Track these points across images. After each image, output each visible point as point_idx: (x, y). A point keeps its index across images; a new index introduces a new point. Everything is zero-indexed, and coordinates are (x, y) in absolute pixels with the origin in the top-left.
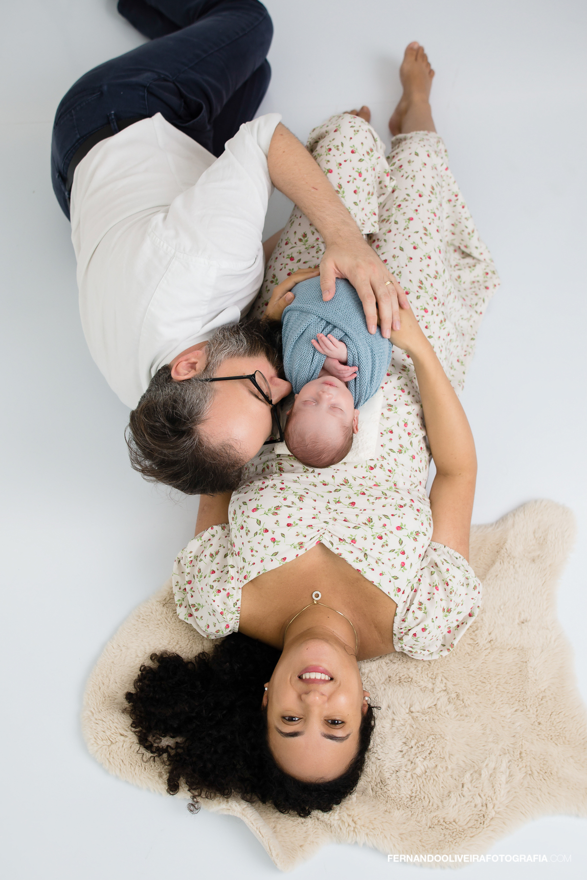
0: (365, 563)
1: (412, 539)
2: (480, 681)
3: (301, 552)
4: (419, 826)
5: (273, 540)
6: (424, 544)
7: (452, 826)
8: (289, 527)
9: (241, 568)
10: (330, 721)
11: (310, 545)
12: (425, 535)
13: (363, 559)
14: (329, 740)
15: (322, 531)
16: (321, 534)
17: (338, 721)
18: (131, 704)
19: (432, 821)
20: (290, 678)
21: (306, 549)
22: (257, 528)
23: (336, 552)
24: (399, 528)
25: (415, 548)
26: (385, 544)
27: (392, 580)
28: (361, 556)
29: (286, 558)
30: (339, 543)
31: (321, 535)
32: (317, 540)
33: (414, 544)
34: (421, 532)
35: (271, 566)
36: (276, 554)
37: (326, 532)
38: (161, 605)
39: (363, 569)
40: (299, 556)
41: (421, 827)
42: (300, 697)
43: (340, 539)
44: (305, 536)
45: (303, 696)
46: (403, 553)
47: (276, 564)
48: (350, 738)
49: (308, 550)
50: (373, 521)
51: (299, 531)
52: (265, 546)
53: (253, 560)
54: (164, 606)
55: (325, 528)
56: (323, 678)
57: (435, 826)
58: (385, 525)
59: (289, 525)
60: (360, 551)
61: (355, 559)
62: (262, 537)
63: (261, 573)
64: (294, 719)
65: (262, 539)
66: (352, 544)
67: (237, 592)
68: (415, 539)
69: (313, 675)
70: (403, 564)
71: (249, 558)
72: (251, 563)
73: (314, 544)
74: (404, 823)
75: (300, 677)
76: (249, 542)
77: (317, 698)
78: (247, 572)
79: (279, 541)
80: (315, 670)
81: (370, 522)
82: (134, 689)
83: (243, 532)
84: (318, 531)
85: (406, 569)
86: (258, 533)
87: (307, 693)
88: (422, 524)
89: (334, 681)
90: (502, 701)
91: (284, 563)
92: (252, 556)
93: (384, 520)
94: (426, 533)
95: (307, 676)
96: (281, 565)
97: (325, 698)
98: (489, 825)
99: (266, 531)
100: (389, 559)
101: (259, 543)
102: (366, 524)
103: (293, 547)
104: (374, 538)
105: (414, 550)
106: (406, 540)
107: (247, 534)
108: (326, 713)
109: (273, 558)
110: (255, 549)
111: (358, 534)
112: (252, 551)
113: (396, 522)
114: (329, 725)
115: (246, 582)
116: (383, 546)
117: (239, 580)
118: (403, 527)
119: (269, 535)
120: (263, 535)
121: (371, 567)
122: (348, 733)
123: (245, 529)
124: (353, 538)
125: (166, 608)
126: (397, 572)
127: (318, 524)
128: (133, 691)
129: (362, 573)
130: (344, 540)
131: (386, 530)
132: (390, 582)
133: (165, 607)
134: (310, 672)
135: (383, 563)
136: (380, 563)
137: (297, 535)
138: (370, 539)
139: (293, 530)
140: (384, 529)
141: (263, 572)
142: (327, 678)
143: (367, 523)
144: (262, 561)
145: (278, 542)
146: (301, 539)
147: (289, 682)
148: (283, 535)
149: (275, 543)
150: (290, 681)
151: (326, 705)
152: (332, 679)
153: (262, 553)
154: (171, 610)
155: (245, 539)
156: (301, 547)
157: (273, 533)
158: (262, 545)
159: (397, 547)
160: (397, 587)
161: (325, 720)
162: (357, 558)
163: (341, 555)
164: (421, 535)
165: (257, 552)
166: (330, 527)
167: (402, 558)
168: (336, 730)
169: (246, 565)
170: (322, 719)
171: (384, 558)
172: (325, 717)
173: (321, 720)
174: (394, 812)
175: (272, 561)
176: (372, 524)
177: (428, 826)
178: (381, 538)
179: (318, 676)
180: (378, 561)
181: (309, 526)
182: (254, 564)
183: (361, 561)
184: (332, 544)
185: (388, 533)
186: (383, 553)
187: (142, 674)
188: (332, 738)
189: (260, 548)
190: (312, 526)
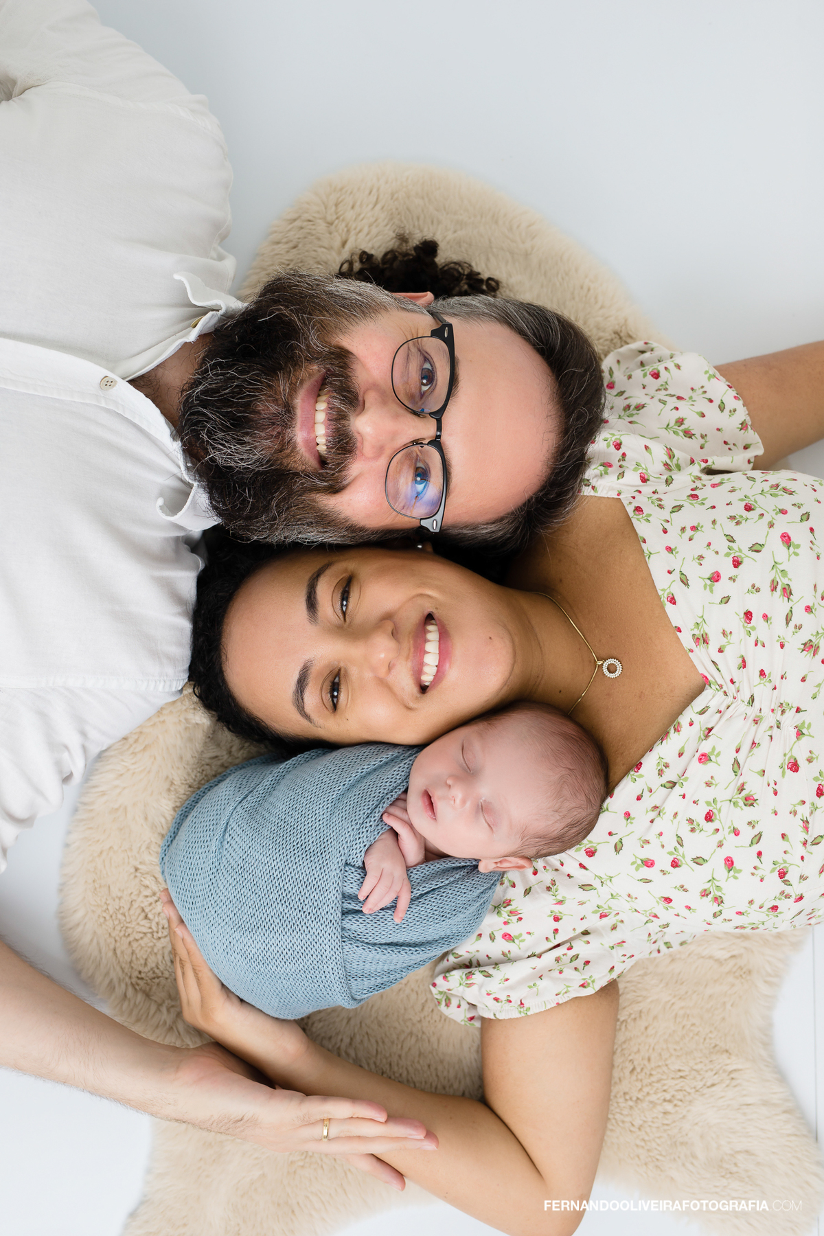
0: (656, 782)
1: (707, 886)
2: (426, 1001)
3: (686, 639)
4: (140, 848)
5: (716, 578)
6: (694, 910)
7: (137, 914)
8: (742, 615)
9: (660, 500)
10: (337, 680)
11: (701, 659)
12: (715, 915)
13: (664, 780)
14: (296, 677)
15: (731, 689)
16: (725, 688)
17: (337, 697)
18: (413, 252)
19: (147, 873)
20: (429, 596)
21: (692, 651)
22: (743, 544)
23: (684, 720)
24: (729, 863)
25: (686, 891)
26: (695, 825)
27: (615, 839)
28: (670, 775)
29: (674, 603)
30: (704, 729)
31: (721, 687)
32: (710, 678)
33: (695, 890)
34: (720, 908)
35: (658, 566)
36: (685, 582)
37: (730, 699)
38: (617, 328)
39: (641, 776)
40: (678, 633)
41: (138, 852)
42: (388, 617)
43: (710, 730)
44: (720, 651)
45: (389, 626)
46: (675, 864)
47: (663, 583)
48: (304, 722)
49: (690, 654)
50: (748, 808)
51: (733, 638)
52: (701, 557)
53: (674, 530)
54: (616, 333)
55: (739, 696)
56: (426, 669)
57: (137, 880)
58: (736, 833)
59: (748, 615)
60: (680, 772)
61: (664, 761)
62: (722, 553)
63: (643, 544)
64: (345, 603)
65: (717, 553)
66: (697, 755)
67: (611, 489)
68: (705, 894)
69: (432, 647)
70: (649, 864)
71: (680, 519)
72: (667, 526)
73: (701, 670)
74: (146, 819)
75: (430, 618)
76: (714, 522)
77: (382, 656)
78: (649, 515)
79: (712, 591)
80: (444, 654)
81: (746, 799)
82: (443, 261)
83: (738, 510)
84: (732, 682)
85: (637, 869)
86: (731, 544)
87: (395, 634)
88: (739, 913)
89: (419, 695)
90: (383, 1042)
91: (664, 599)
92: (683, 529)
93: (747, 834)
94: (720, 919)
95: (433, 633)
96: (660, 593)
97: (382, 672)
98: (136, 989)
99: (737, 563)
100: (661, 834)
101: (709, 544)
102: (741, 789)
103: (699, 621)
104: (708, 803)
105: (682, 887)
106: (703, 872)
107: (732, 518)
108: (354, 672)
109: (676, 575)
110: (697, 535)
111: (721, 769)
112: (694, 528)
113: (745, 859)
114: (331, 678)
115: (630, 510)
116: (691, 821)
117: (636, 494)
118: (732, 872)
119: (727, 569)
120: (727, 555)
121: (646, 794)
122: (313, 716)
123: (745, 514)
124: (713, 758)
125: (609, 338)
126: (632, 850)
127: (748, 681)
128: (441, 258)
129: (632, 773)
130: (707, 736)
131: (725, 833)
132: (610, 834)
133: (613, 336)
134: (439, 641)
135: (652, 821)
136: (652, 815)
137: (724, 633)
138: (706, 794)
139: (737, 623)
140: (727, 831)
141: (646, 551)
142: (427, 678)
143: (744, 793)
144: (669, 549)
145: (711, 587)
146: (716, 640)
147: (420, 591)
148: (726, 600)
149: (708, 582)
150: (421, 595)
151: (368, 675)
152: (423, 689)
153: (688, 550)
154: (606, 348)
155: (722, 514)
156: (698, 639)
157: (730, 578)
158: (705, 552)
159: (689, 852)
160: (599, 848)
161: (340, 670)
162: (667, 766)
163: (677, 730)
164: (716, 908)
165: (690, 540)
166: (741, 707)
167: (663, 862)
168: (318, 692)
169: (665, 514)
170: (342, 665)
171: (662, 824)
172: (346, 671)
173: (339, 662)
174: (169, 800)
175: (669, 572)
176: (741, 803)
177: (139, 866)
178: (709, 817)
179: (431, 659)
180: (658, 810)
181: (744, 661)
182: (665, 531)
183: (661, 773)
184: (702, 712)
185: (719, 836)
186: (676, 821)
187: (481, 281)
188: (302, 683)
189: (698, 546)
190: (744, 667)
